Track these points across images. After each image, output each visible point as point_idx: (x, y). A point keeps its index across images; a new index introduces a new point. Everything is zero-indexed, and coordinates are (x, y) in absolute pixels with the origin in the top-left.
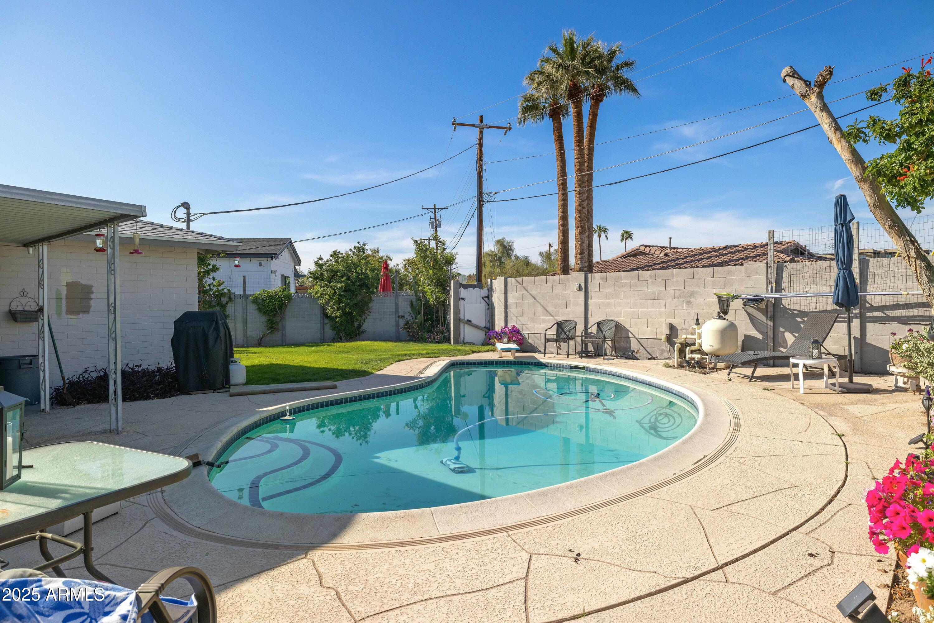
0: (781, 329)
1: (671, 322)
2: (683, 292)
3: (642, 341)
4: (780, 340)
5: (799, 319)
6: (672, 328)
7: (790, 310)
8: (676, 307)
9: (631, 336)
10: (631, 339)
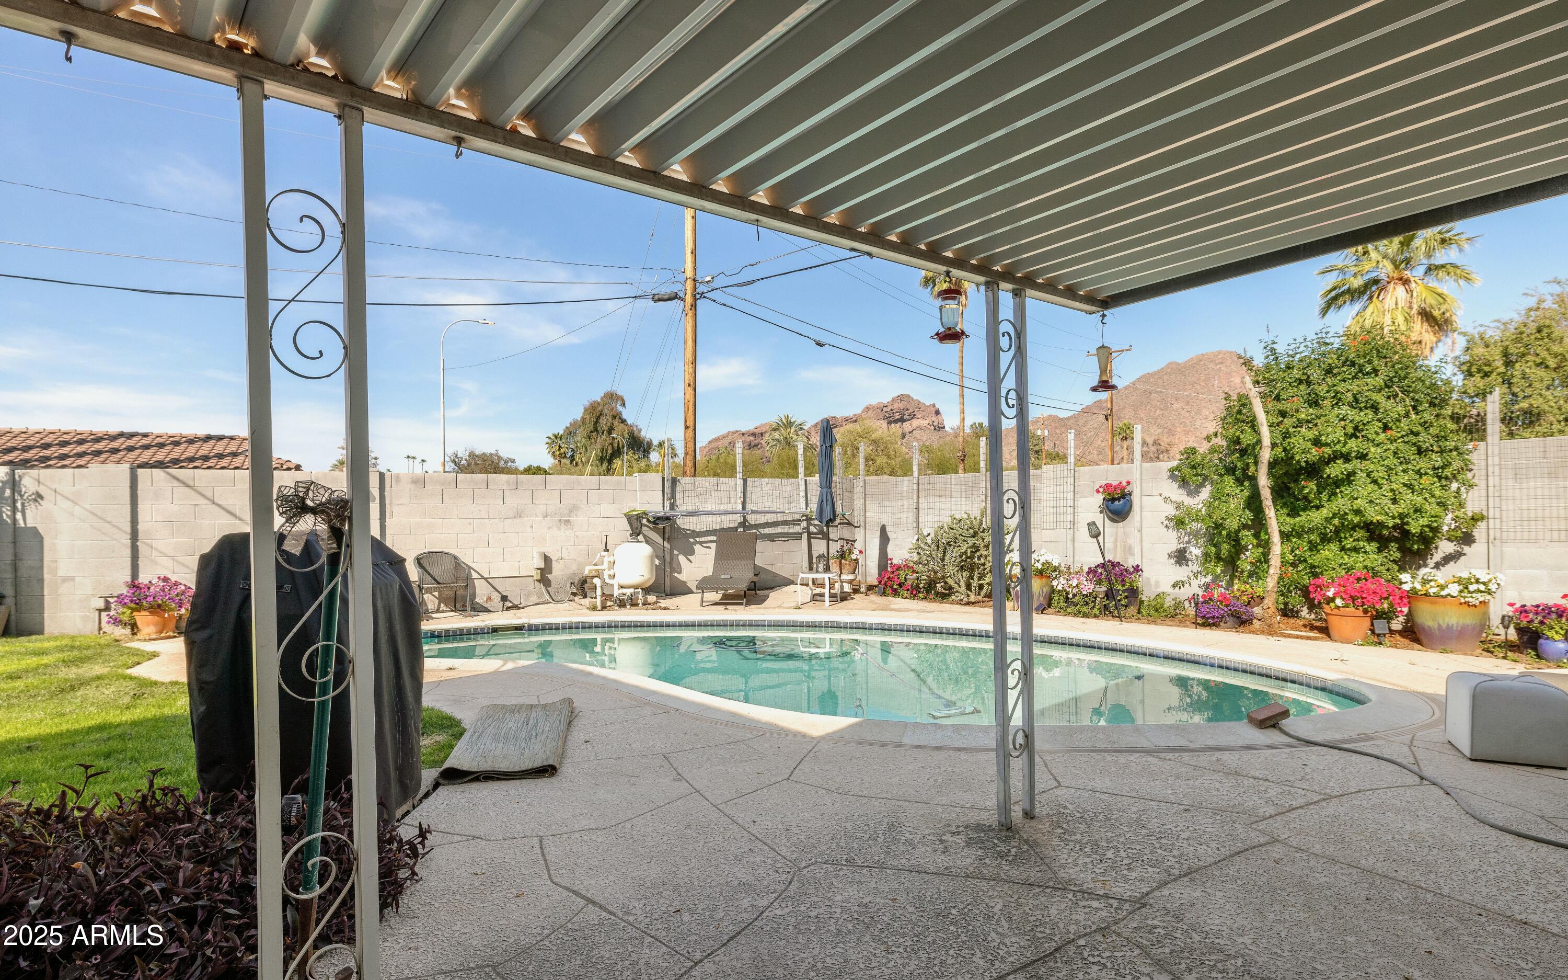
0: (676, 552)
1: (543, 551)
2: (560, 508)
3: (495, 583)
4: (675, 565)
5: (692, 540)
6: (547, 559)
7: (684, 529)
8: (549, 528)
9: (475, 575)
10: (476, 581)
